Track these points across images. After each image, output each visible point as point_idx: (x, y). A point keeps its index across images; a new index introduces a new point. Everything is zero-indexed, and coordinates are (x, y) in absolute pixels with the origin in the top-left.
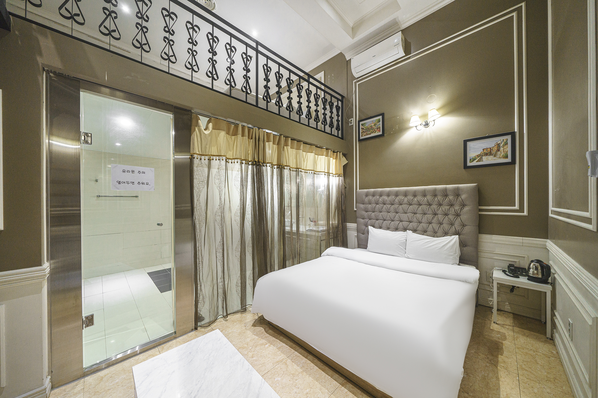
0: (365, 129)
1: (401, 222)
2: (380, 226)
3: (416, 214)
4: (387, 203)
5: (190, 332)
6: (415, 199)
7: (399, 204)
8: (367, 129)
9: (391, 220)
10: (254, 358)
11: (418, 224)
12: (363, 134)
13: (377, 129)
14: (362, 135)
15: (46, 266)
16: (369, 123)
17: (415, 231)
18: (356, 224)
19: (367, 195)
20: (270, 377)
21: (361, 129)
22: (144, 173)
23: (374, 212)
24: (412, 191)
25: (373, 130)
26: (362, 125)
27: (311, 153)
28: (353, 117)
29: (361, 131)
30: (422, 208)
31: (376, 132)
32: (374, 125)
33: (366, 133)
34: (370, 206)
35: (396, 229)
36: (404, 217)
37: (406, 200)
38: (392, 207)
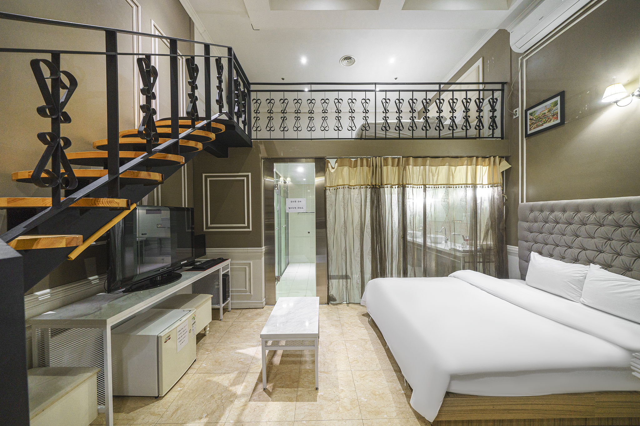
0: (534, 119)
1: (585, 250)
2: (551, 252)
3: (612, 240)
4: (560, 221)
5: (324, 304)
6: (610, 217)
7: (581, 223)
8: (538, 119)
9: (567, 247)
10: (350, 331)
11: (613, 256)
12: (532, 127)
13: (553, 115)
14: (530, 129)
15: (264, 247)
16: (540, 110)
17: (607, 266)
18: (518, 247)
19: (532, 210)
20: (351, 343)
21: (528, 121)
22: (301, 202)
23: (541, 233)
24: (604, 204)
25: (547, 119)
26: (531, 114)
27: (444, 166)
28: (518, 107)
29: (529, 123)
30: (623, 232)
31: (551, 120)
32: (549, 111)
33: (536, 124)
34: (536, 224)
35: (576, 260)
36: (590, 243)
37: (593, 217)
38: (570, 227)
